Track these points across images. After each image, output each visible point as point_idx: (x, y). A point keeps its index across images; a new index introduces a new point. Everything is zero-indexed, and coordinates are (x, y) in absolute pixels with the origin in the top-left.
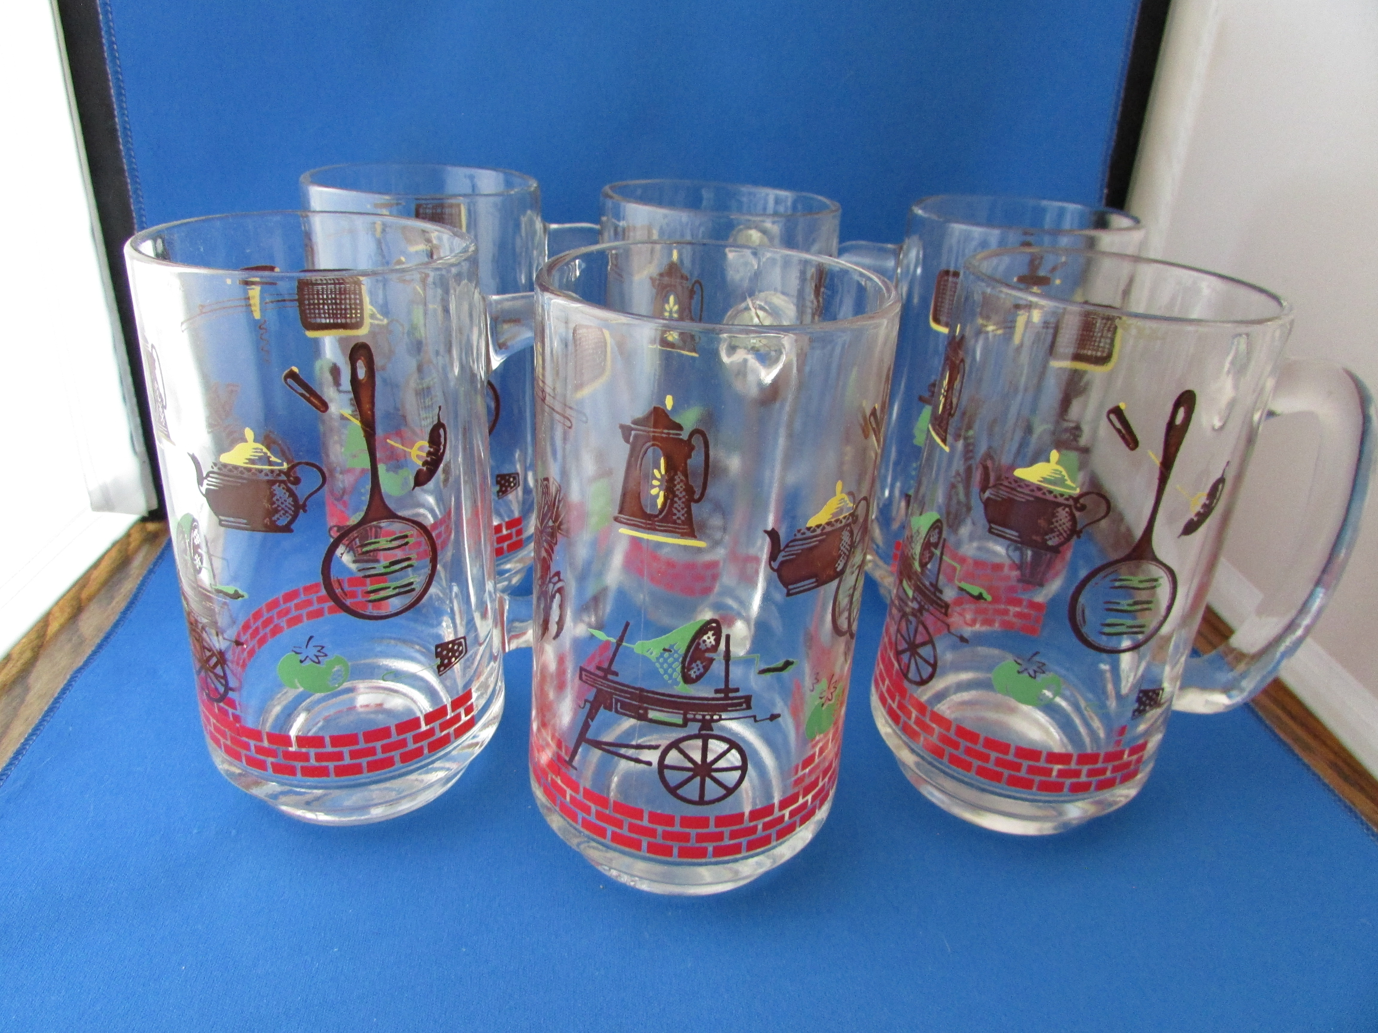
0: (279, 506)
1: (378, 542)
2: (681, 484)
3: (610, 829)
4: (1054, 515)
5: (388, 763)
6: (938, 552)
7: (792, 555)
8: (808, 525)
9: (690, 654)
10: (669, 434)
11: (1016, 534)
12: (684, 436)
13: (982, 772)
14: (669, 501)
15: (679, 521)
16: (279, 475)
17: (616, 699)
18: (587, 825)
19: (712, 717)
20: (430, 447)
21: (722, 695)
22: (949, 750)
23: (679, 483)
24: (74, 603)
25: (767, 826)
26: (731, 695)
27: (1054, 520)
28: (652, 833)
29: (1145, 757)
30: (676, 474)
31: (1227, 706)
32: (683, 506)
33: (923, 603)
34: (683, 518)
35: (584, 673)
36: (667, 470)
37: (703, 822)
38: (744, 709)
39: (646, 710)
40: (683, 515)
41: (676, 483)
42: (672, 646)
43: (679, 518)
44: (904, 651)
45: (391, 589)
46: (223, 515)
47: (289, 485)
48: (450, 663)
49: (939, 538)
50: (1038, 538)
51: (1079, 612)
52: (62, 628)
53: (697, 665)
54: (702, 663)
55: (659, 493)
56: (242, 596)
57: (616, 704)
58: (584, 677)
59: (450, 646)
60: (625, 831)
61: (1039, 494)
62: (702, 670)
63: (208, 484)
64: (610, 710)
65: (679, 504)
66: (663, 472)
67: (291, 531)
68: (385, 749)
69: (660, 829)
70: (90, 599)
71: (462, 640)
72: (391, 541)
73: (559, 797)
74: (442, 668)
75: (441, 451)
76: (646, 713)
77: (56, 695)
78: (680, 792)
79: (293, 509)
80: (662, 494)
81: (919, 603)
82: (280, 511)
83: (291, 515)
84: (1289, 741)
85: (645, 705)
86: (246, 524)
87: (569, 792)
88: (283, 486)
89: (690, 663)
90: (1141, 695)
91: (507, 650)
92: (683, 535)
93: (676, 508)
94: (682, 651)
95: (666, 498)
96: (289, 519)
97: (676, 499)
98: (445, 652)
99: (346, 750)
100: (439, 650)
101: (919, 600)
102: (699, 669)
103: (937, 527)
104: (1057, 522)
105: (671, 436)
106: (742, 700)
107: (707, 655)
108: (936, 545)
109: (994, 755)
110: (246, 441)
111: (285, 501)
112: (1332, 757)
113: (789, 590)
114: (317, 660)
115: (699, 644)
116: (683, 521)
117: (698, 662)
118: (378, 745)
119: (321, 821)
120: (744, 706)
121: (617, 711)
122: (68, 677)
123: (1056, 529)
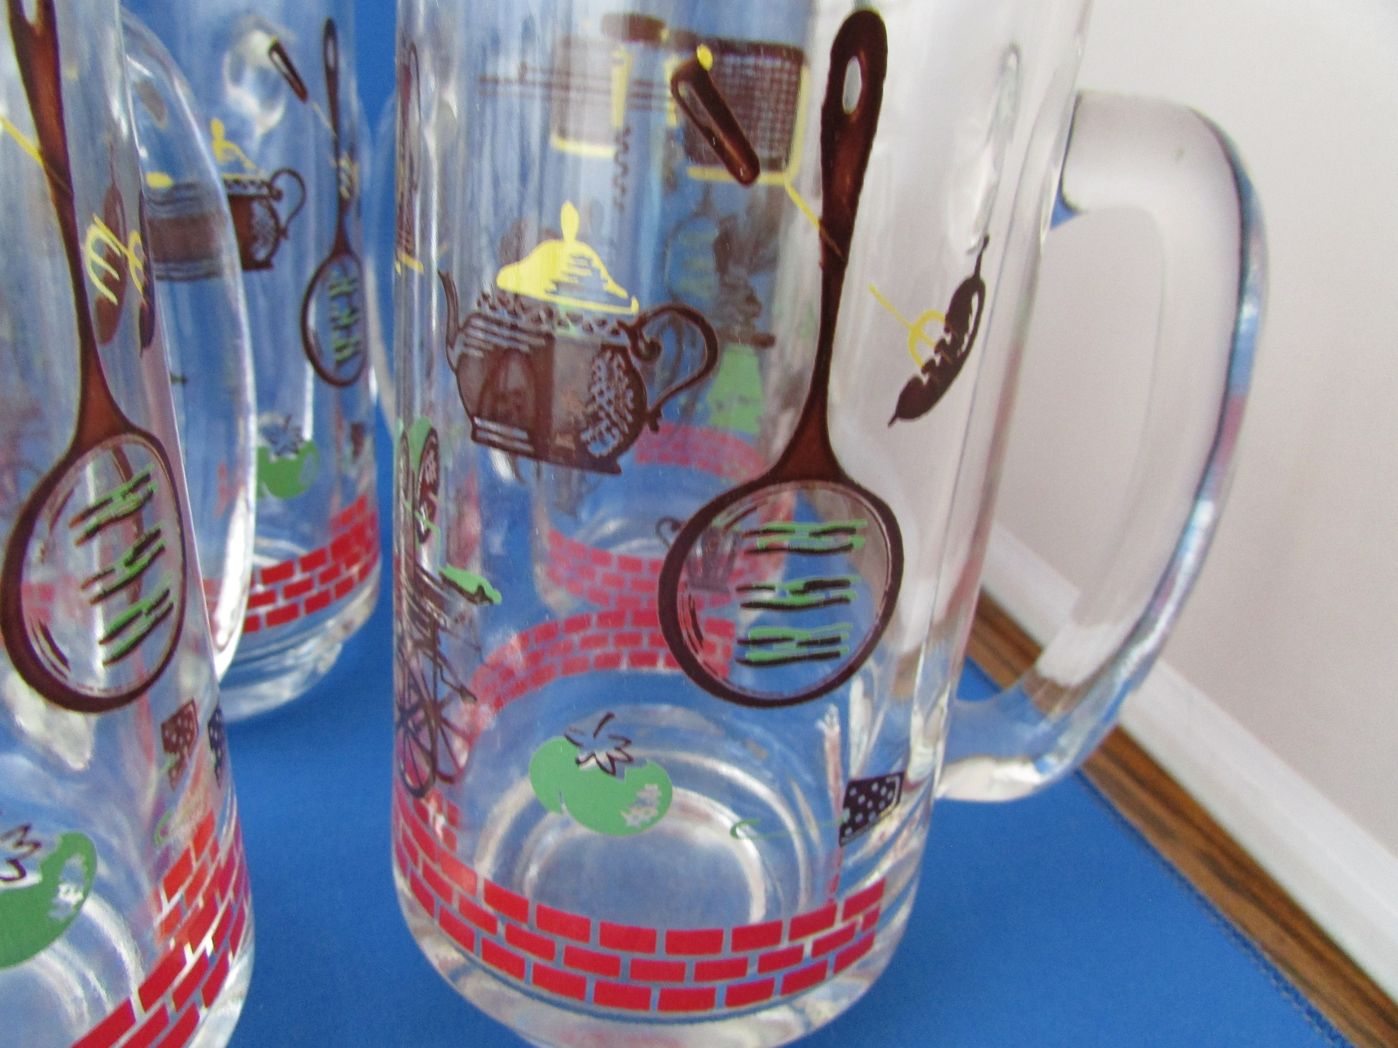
11: (524, 435)
27: (594, 390)
29: (881, 911)
31: (1037, 788)
51: (683, 612)
90: (853, 792)
104: (602, 393)
109: (561, 943)
123: (602, 414)
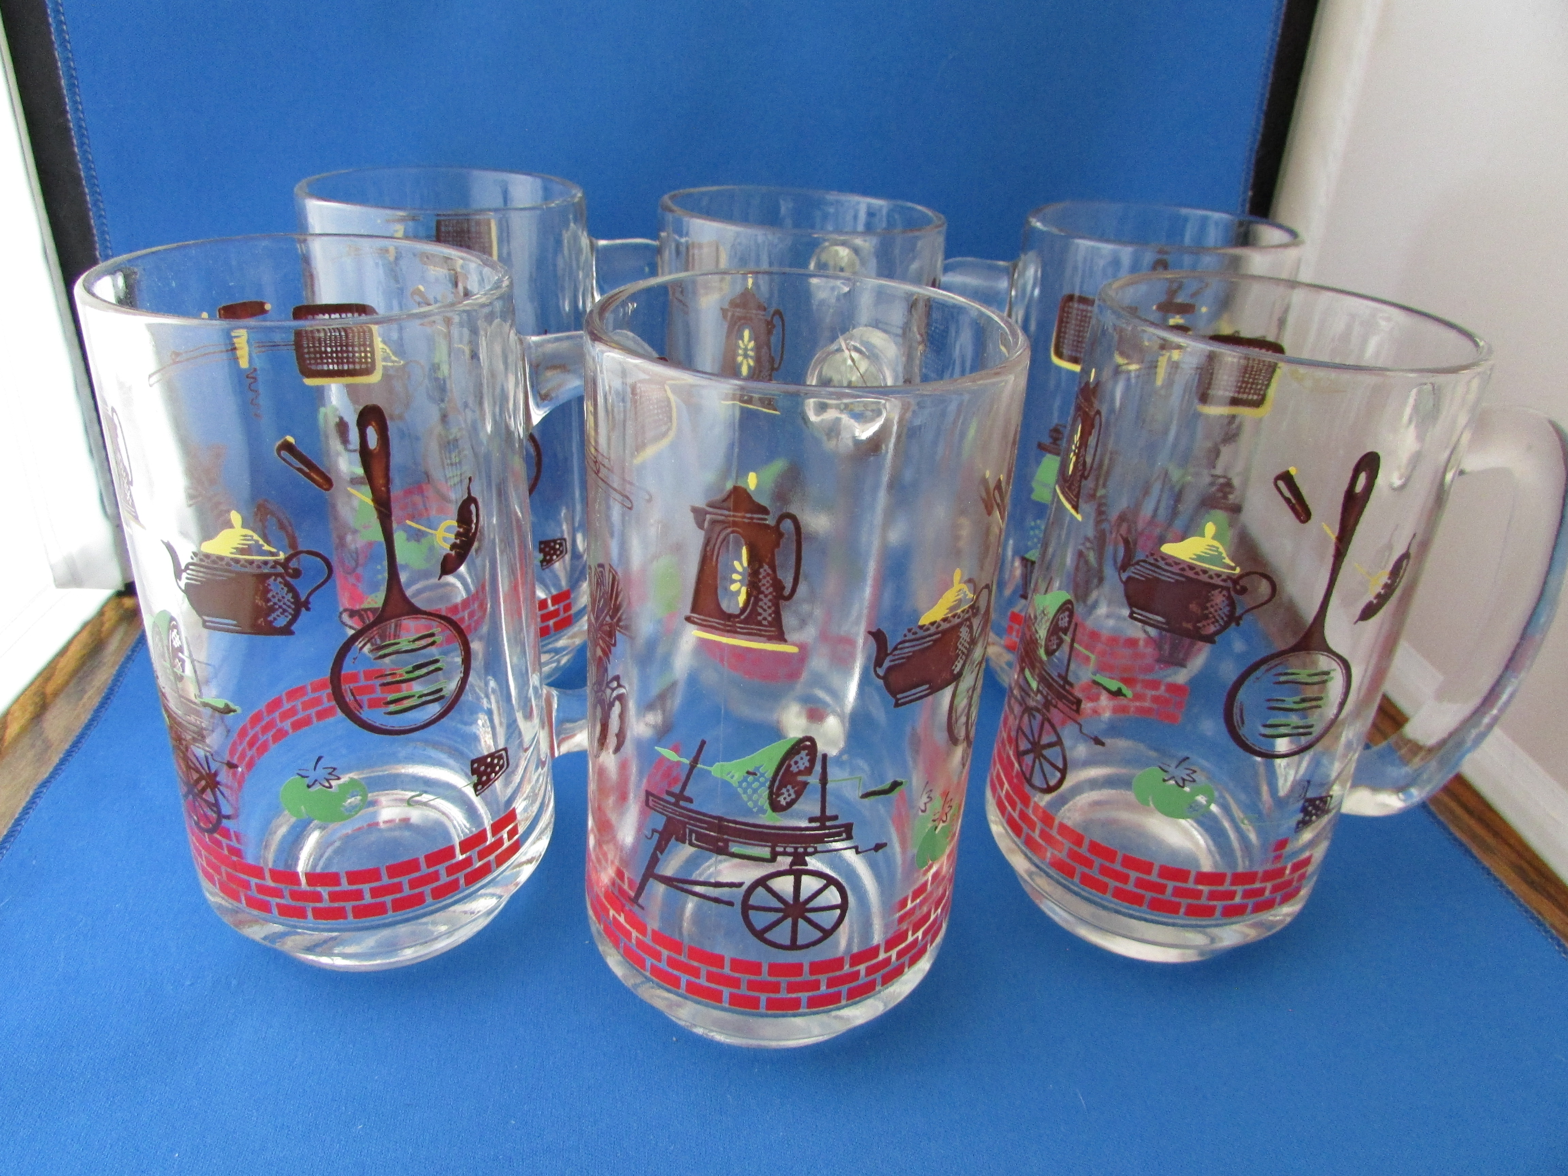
0: (275, 604)
1: (398, 643)
2: (768, 578)
3: (684, 978)
4: (1208, 600)
5: (419, 900)
6: (1067, 639)
7: (903, 658)
8: (921, 623)
9: (779, 777)
10: (752, 518)
11: (1163, 620)
12: (771, 521)
13: (1120, 894)
14: (752, 599)
15: (765, 623)
16: (273, 567)
17: (690, 829)
18: (656, 971)
19: (805, 849)
20: (459, 527)
21: (817, 824)
22: (1080, 869)
23: (764, 577)
24: (37, 700)
25: (870, 971)
26: (828, 824)
27: (1208, 605)
28: (735, 983)
29: (1308, 874)
30: (761, 566)
31: (1400, 809)
32: (770, 604)
33: (1049, 698)
34: (770, 619)
35: (651, 798)
36: (750, 562)
37: (797, 969)
38: (843, 840)
39: (727, 842)
40: (770, 615)
41: (761, 577)
42: (758, 768)
43: (765, 619)
44: (1026, 752)
45: (416, 698)
46: (208, 616)
47: (288, 579)
48: (489, 779)
49: (1070, 622)
50: (1189, 626)
51: (1236, 711)
52: (24, 730)
53: (788, 791)
54: (793, 788)
55: (740, 589)
56: (234, 711)
57: (690, 836)
58: (651, 803)
59: (489, 760)
60: (703, 981)
61: (1191, 574)
62: (793, 796)
63: (188, 578)
64: (684, 842)
65: (765, 602)
66: (745, 564)
67: (292, 633)
68: (413, 884)
69: (745, 977)
70: (56, 694)
71: (503, 753)
72: (414, 641)
73: (623, 940)
74: (479, 787)
75: (473, 531)
76: (727, 846)
77: (17, 816)
78: (768, 935)
79: (293, 607)
80: (744, 590)
81: (1045, 697)
82: (277, 610)
83: (290, 614)
84: (1464, 839)
85: (725, 837)
86: (235, 625)
87: (635, 934)
88: (279, 579)
89: (779, 788)
90: (1307, 804)
91: (556, 755)
92: (770, 639)
93: (761, 607)
94: (770, 774)
95: (749, 595)
96: (288, 619)
97: (761, 596)
98: (482, 768)
99: (366, 888)
100: (476, 765)
101: (1045, 693)
102: (789, 795)
103: (1068, 609)
104: (1212, 606)
105: (755, 521)
106: (842, 829)
107: (801, 778)
108: (1065, 631)
109: (1134, 875)
110: (231, 526)
111: (283, 597)
112: (1513, 857)
113: (897, 700)
114: (327, 784)
115: (789, 766)
116: (769, 622)
117: (789, 787)
118: (405, 880)
119: (340, 967)
120: (844, 836)
121: (691, 844)
122: (31, 793)
123: (1211, 616)
